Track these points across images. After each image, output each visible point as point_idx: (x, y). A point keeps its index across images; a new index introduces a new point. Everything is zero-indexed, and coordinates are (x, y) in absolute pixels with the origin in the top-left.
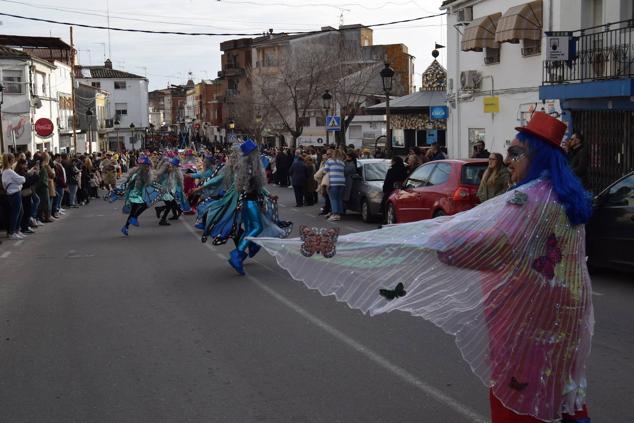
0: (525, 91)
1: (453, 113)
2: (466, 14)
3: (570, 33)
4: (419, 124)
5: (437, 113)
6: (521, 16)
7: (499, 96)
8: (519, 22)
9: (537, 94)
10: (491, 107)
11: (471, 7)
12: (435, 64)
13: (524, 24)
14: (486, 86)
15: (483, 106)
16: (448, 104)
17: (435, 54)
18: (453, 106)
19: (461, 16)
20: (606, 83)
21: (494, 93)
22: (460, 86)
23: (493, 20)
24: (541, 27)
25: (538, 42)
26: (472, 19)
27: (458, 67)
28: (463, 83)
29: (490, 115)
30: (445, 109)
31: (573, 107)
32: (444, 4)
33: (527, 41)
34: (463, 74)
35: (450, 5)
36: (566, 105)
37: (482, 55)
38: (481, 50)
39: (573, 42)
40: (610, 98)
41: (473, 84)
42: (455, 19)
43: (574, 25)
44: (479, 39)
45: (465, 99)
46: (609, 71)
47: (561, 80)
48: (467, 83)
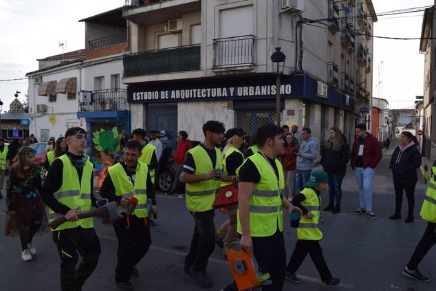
0: (68, 114)
1: (32, 123)
2: (39, 79)
3: (91, 92)
4: (9, 127)
5: (25, 122)
6: (68, 83)
7: (56, 116)
8: (66, 85)
9: (76, 116)
10: (53, 120)
11: (41, 77)
12: (16, 100)
13: (69, 86)
14: (50, 111)
15: (48, 120)
16: (30, 119)
17: (16, 96)
18: (32, 119)
19: (37, 80)
20: (106, 112)
21: (53, 114)
22: (36, 111)
23: (53, 84)
24: (76, 88)
25: (75, 94)
26: (42, 82)
27: (35, 102)
28: (38, 109)
29: (51, 124)
30: (28, 121)
31: (92, 121)
32: (27, 74)
33: (69, 94)
34: (38, 106)
35: (31, 75)
36: (88, 120)
37: (47, 98)
38: (46, 95)
39: (92, 95)
40: (107, 118)
41: (43, 110)
42: (33, 81)
43: (92, 88)
44: (47, 91)
45: (39, 116)
46: (108, 107)
47: (85, 110)
48: (40, 109)
